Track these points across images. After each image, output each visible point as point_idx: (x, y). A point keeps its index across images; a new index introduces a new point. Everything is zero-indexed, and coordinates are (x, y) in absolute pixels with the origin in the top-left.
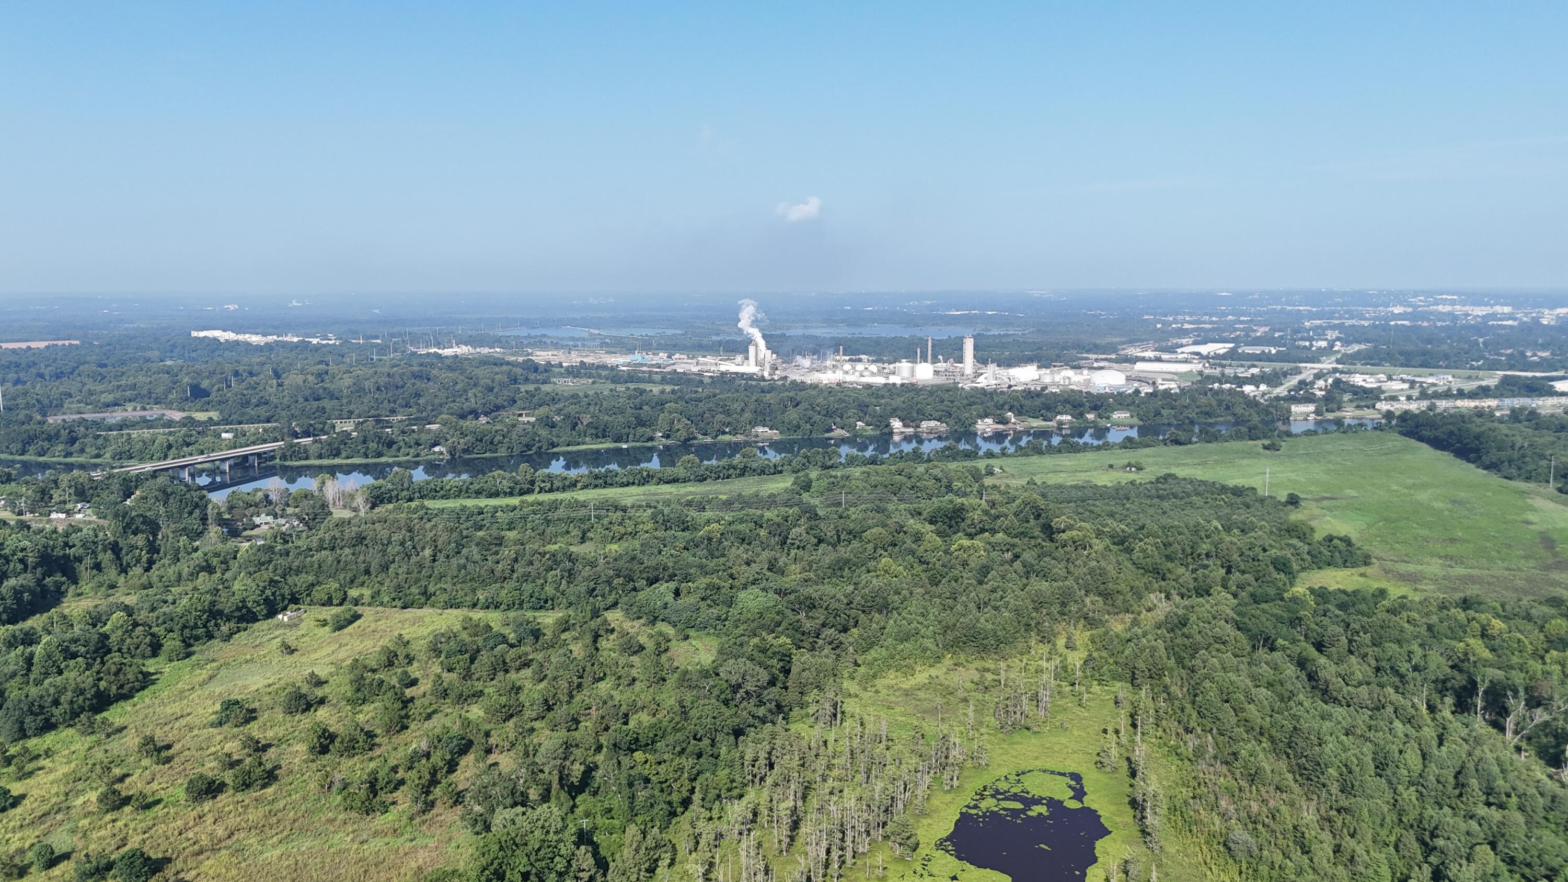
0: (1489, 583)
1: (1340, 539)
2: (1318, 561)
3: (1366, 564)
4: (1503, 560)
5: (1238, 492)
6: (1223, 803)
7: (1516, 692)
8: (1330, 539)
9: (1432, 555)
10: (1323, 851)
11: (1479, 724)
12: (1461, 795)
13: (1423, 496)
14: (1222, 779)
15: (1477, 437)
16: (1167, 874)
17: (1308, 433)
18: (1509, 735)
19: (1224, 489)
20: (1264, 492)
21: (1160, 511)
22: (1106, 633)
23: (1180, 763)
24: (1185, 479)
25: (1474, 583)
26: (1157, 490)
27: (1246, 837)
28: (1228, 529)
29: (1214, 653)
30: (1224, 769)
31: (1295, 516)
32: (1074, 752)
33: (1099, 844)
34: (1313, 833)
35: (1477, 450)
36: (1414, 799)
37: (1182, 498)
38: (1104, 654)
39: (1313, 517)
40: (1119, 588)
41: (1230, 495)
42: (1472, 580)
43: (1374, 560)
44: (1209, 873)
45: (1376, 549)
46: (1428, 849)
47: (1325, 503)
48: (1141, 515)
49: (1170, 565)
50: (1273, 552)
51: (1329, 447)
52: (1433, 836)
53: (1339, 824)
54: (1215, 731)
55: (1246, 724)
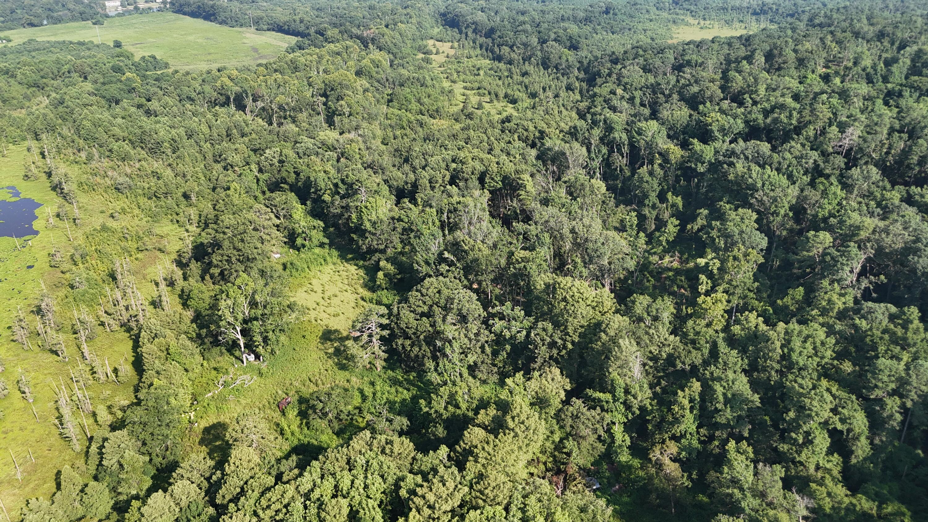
1: (150, 57)
3: (167, 68)
4: (235, 58)
5: (81, 43)
6: (110, 173)
7: (247, 94)
8: (143, 58)
11: (233, 110)
13: (191, 38)
15: (212, 7)
16: (85, 210)
17: (119, 15)
18: (248, 116)
19: (71, 43)
20: (98, 42)
22: (10, 118)
23: (79, 165)
24: (43, 41)
26: (24, 47)
33: (37, 211)
35: (214, 14)
36: (209, 147)
37: (44, 50)
39: (131, 50)
41: (76, 45)
43: (171, 66)
44: (109, 203)
45: (170, 61)
49: (45, 80)
50: (110, 64)
51: (134, 21)
52: (220, 156)
54: (96, 146)
55: (114, 137)
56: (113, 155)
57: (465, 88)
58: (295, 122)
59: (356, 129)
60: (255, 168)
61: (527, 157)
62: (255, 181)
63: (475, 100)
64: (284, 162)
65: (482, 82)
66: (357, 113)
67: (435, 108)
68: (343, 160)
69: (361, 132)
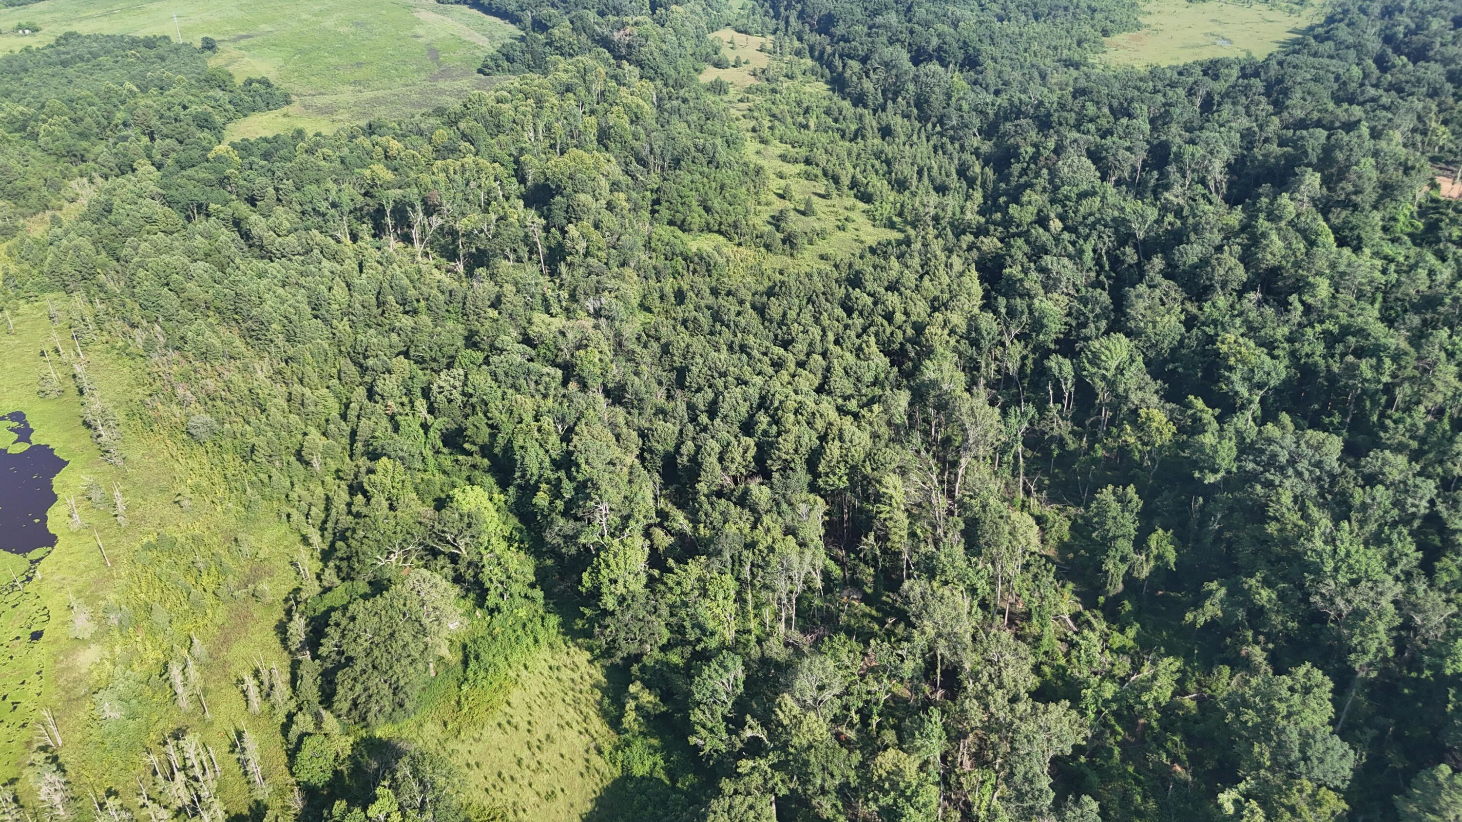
0: (392, 102)
1: (259, 82)
2: (242, 109)
3: (288, 103)
4: (401, 77)
5: (150, 43)
6: (180, 391)
7: (415, 206)
8: (249, 82)
9: (344, 83)
10: (278, 404)
11: (392, 244)
12: (383, 312)
13: (329, 23)
14: (176, 367)
18: (417, 244)
19: (134, 42)
20: (177, 39)
21: (64, 81)
22: (22, 241)
24: (89, 37)
25: (380, 104)
26: (58, 54)
27: (208, 417)
28: (144, 89)
29: (145, 236)
30: (175, 356)
31: (213, 62)
32: (10, 389)
33: (57, 481)
36: (347, 328)
37: (88, 61)
38: (26, 266)
39: (233, 61)
40: (30, 184)
41: (142, 49)
42: (377, 102)
43: (294, 98)
44: (176, 465)
45: (295, 86)
46: (364, 370)
47: (243, 42)
48: (43, 89)
49: (85, 144)
50: (193, 109)
52: (366, 357)
53: (289, 373)
54: (160, 319)
55: (191, 304)
56: (187, 347)
57: (783, 158)
58: (492, 276)
59: (597, 292)
60: (421, 405)
61: (893, 411)
62: (421, 431)
63: (800, 189)
64: (471, 396)
65: (812, 146)
66: (599, 249)
67: (731, 220)
68: (573, 386)
69: (606, 299)
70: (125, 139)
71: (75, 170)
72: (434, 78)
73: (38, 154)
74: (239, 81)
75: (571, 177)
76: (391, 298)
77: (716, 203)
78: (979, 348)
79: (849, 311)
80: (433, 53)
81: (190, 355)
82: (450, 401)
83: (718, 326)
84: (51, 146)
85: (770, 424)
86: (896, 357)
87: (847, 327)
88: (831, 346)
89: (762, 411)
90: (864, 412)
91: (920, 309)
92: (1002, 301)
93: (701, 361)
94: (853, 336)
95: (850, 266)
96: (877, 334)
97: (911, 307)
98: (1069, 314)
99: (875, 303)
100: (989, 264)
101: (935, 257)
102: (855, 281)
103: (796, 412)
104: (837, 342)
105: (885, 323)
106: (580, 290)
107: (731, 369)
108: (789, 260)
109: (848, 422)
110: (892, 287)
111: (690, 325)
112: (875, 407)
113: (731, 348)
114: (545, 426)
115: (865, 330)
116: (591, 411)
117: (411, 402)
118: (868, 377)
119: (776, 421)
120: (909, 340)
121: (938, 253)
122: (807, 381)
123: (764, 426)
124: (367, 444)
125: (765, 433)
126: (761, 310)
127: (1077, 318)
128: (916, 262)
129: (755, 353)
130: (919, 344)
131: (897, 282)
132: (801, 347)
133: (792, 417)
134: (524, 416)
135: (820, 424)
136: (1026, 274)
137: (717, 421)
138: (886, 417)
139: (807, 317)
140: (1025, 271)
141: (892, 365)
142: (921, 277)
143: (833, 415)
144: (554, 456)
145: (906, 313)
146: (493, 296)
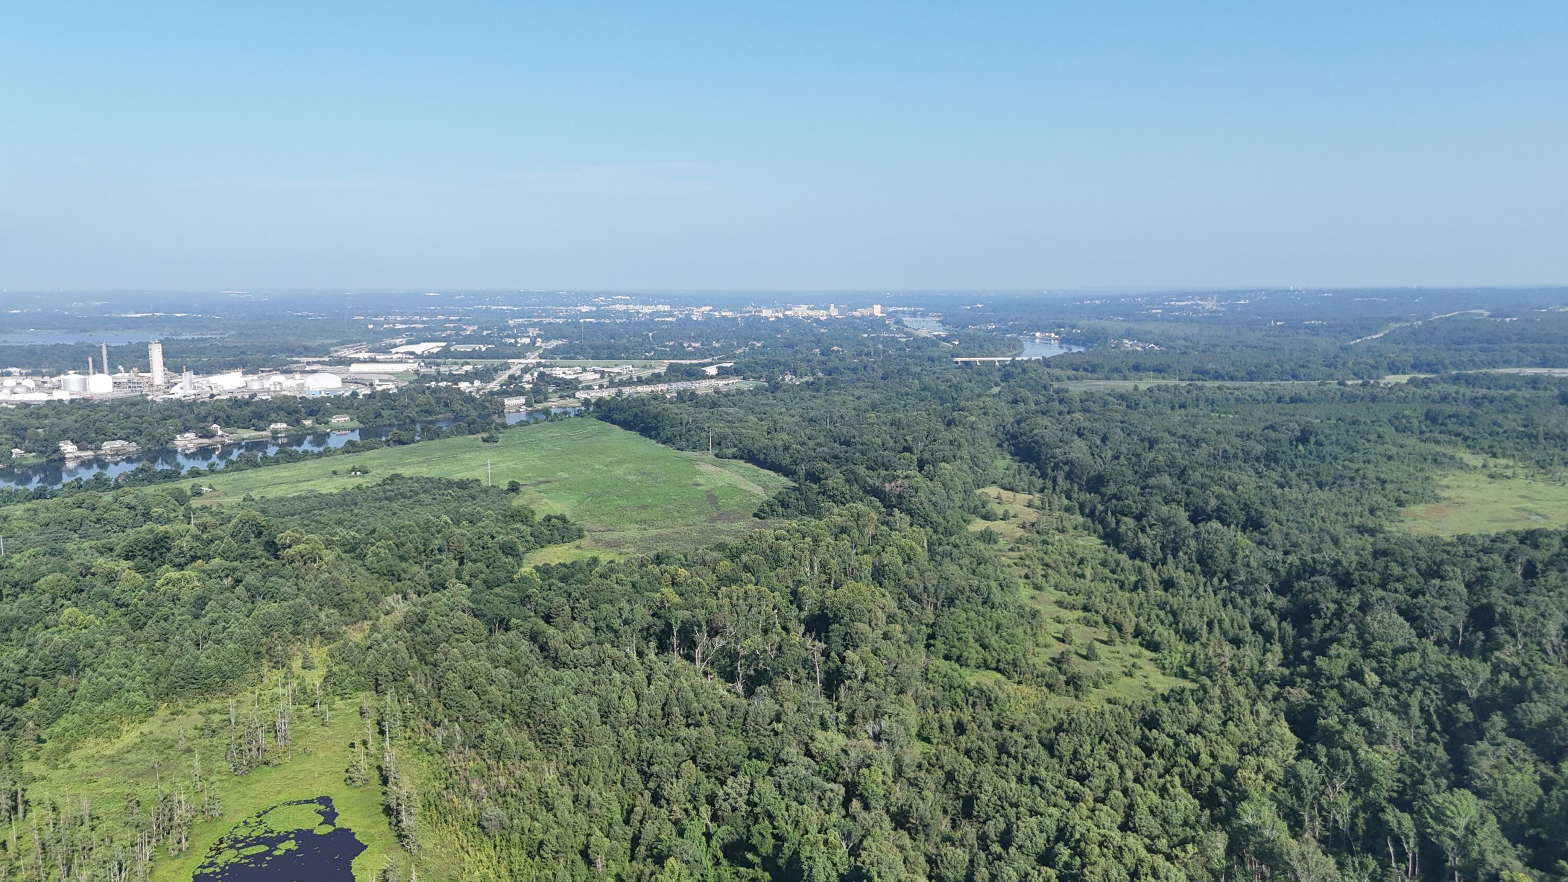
0: (674, 539)
1: (557, 518)
2: (541, 541)
3: (580, 537)
4: (682, 518)
5: (463, 485)
6: (474, 786)
7: (700, 626)
8: (548, 519)
9: (630, 522)
10: (564, 804)
11: (677, 660)
12: (668, 723)
13: (619, 472)
14: (471, 763)
15: (655, 417)
16: (427, 870)
17: (521, 424)
18: (698, 663)
19: (450, 484)
20: (486, 483)
21: (389, 513)
22: (345, 645)
23: (430, 758)
24: (411, 478)
25: (663, 541)
26: (384, 491)
27: (499, 811)
28: (457, 522)
29: (454, 644)
30: (473, 752)
31: (517, 502)
32: (320, 775)
33: (356, 863)
34: (555, 790)
35: (656, 428)
36: (633, 736)
37: (411, 497)
38: (345, 666)
39: (532, 501)
40: (355, 596)
41: (456, 489)
42: (660, 538)
43: (586, 533)
44: (466, 856)
45: (586, 523)
46: (646, 776)
47: (542, 487)
48: (371, 520)
49: (404, 565)
50: (500, 538)
51: (541, 435)
52: (650, 764)
53: (576, 775)
54: (461, 719)
55: (489, 705)
56: (484, 745)
57: (1060, 604)
58: (774, 695)
59: (876, 716)
60: (705, 810)
61: (1209, 852)
62: (704, 838)
63: (1081, 635)
64: (755, 805)
65: (1089, 595)
66: (877, 675)
67: (1010, 657)
68: (856, 804)
69: (885, 723)
70: (439, 562)
71: (392, 588)
72: (713, 520)
73: (363, 572)
74: (539, 518)
75: (849, 607)
76: (676, 710)
77: (993, 640)
78: (1300, 799)
79: (1149, 752)
80: (712, 498)
81: (485, 753)
82: (734, 809)
83: (1004, 758)
84: (375, 565)
85: (1072, 856)
86: (1208, 800)
87: (1146, 766)
88: (1131, 784)
89: (1061, 844)
90: (1177, 851)
91: (1229, 754)
92: (1321, 749)
93: (991, 789)
94: (1155, 777)
95: (1143, 708)
96: (1181, 775)
97: (1217, 750)
98: (1401, 770)
99: (1177, 745)
100: (1300, 718)
101: (1239, 703)
102: (1152, 722)
103: (1101, 845)
104: (1136, 780)
105: (1190, 765)
106: (858, 714)
107: (1023, 799)
108: (1075, 701)
109: (1159, 860)
110: (1194, 730)
111: (975, 755)
112: (1189, 847)
113: (1020, 780)
114: (831, 839)
115: (1167, 771)
116: (878, 829)
117: (696, 808)
118: (1177, 818)
119: (1077, 851)
120: (1219, 784)
121: (1242, 699)
122: (1109, 818)
123: (1065, 858)
124: (650, 848)
125: (1067, 865)
126: (1050, 747)
127: (1411, 776)
128: (1217, 707)
129: (1049, 786)
130: (1231, 788)
131: (1199, 725)
132: (1098, 782)
133: (1097, 850)
134: (810, 828)
135: (1129, 859)
136: (1345, 726)
137: (1012, 850)
138: (1204, 859)
139: (1101, 752)
140: (1344, 723)
141: (1202, 808)
142: (1225, 724)
143: (1143, 853)
144: (841, 870)
145: (1212, 755)
146: (773, 714)
